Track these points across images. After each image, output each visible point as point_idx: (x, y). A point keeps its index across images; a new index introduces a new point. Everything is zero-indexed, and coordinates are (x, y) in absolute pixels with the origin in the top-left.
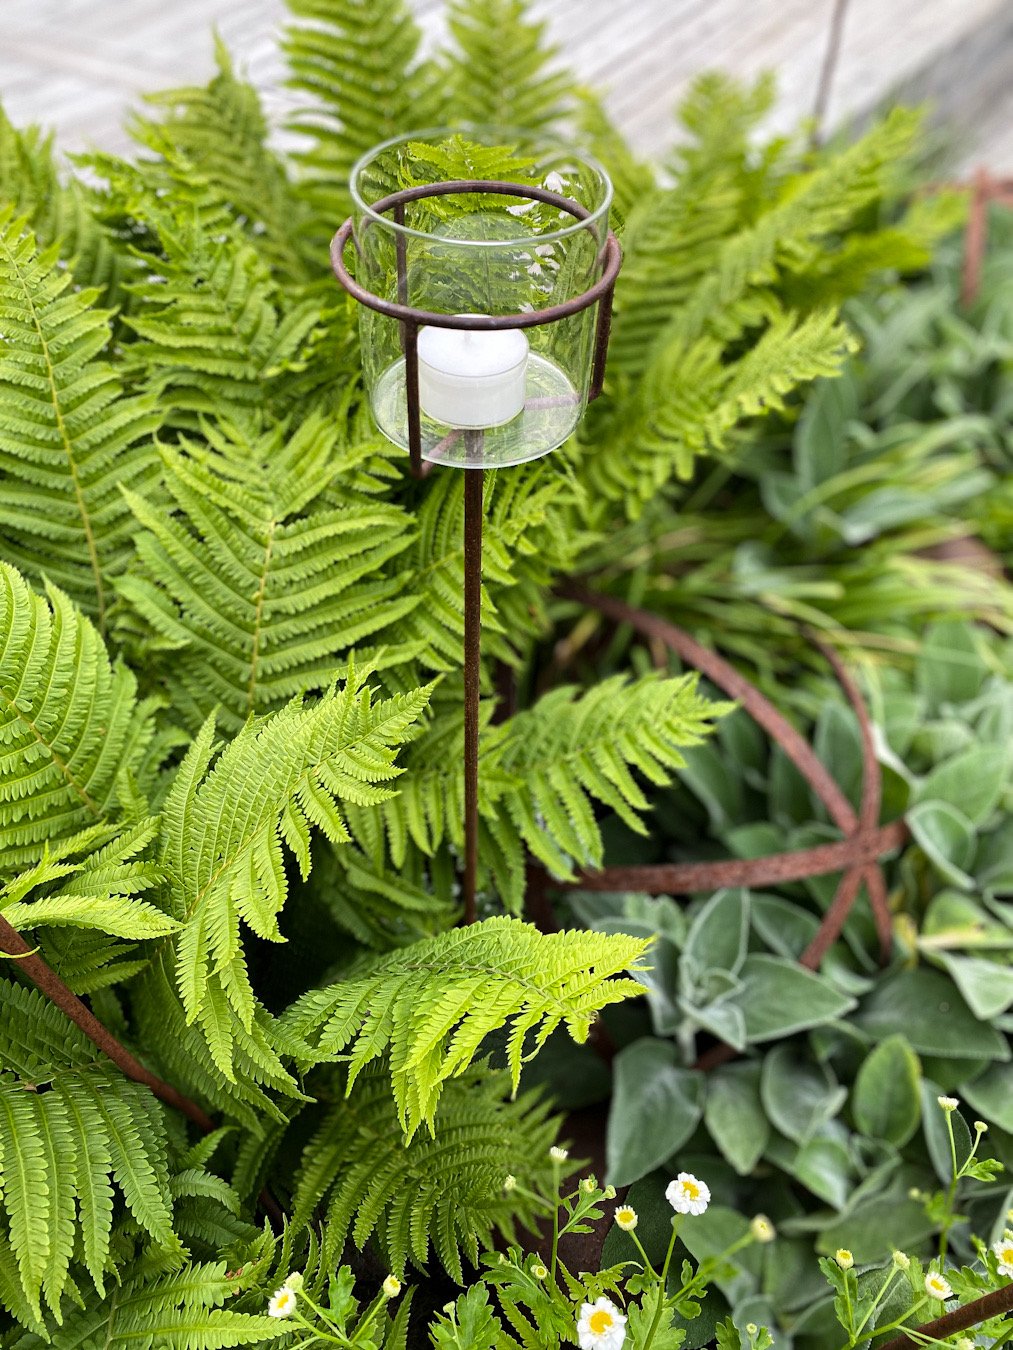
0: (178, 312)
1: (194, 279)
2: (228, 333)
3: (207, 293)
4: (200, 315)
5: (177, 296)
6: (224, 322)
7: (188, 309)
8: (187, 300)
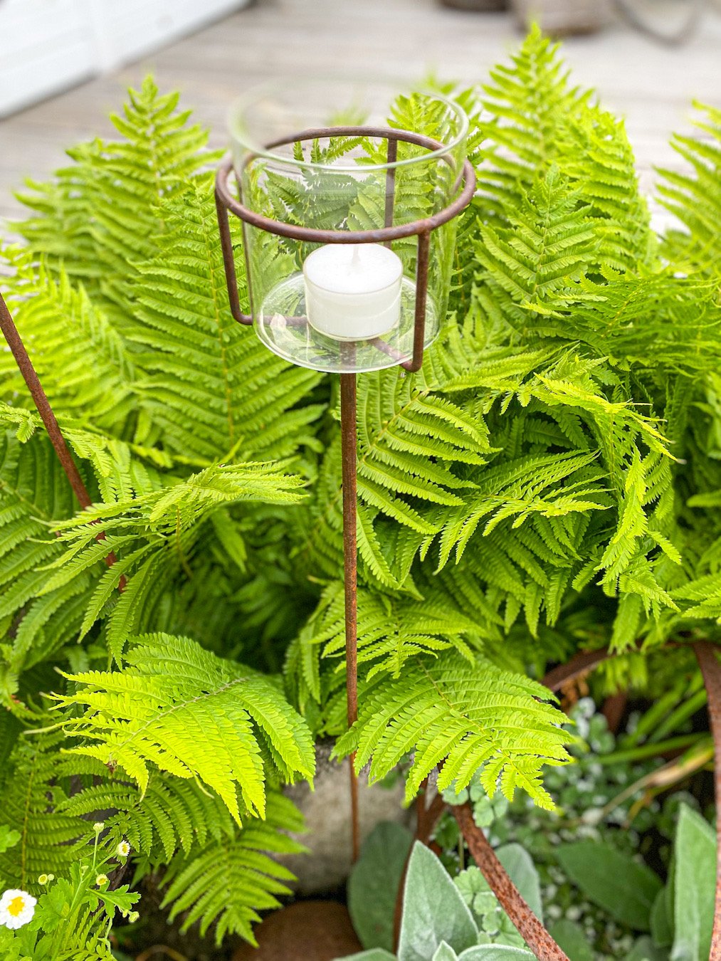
0: (513, 235)
1: (539, 221)
2: (531, 268)
3: (541, 235)
4: (523, 245)
5: (520, 224)
6: (534, 259)
7: (519, 237)
8: (525, 232)
